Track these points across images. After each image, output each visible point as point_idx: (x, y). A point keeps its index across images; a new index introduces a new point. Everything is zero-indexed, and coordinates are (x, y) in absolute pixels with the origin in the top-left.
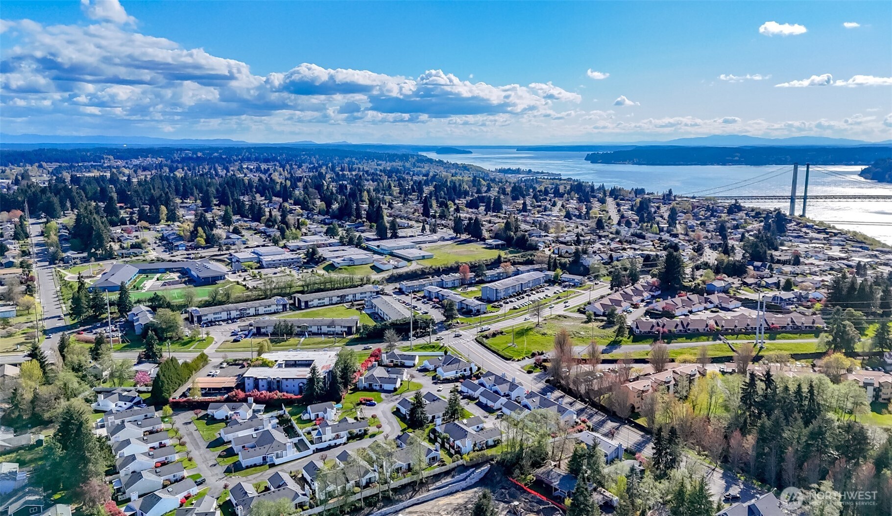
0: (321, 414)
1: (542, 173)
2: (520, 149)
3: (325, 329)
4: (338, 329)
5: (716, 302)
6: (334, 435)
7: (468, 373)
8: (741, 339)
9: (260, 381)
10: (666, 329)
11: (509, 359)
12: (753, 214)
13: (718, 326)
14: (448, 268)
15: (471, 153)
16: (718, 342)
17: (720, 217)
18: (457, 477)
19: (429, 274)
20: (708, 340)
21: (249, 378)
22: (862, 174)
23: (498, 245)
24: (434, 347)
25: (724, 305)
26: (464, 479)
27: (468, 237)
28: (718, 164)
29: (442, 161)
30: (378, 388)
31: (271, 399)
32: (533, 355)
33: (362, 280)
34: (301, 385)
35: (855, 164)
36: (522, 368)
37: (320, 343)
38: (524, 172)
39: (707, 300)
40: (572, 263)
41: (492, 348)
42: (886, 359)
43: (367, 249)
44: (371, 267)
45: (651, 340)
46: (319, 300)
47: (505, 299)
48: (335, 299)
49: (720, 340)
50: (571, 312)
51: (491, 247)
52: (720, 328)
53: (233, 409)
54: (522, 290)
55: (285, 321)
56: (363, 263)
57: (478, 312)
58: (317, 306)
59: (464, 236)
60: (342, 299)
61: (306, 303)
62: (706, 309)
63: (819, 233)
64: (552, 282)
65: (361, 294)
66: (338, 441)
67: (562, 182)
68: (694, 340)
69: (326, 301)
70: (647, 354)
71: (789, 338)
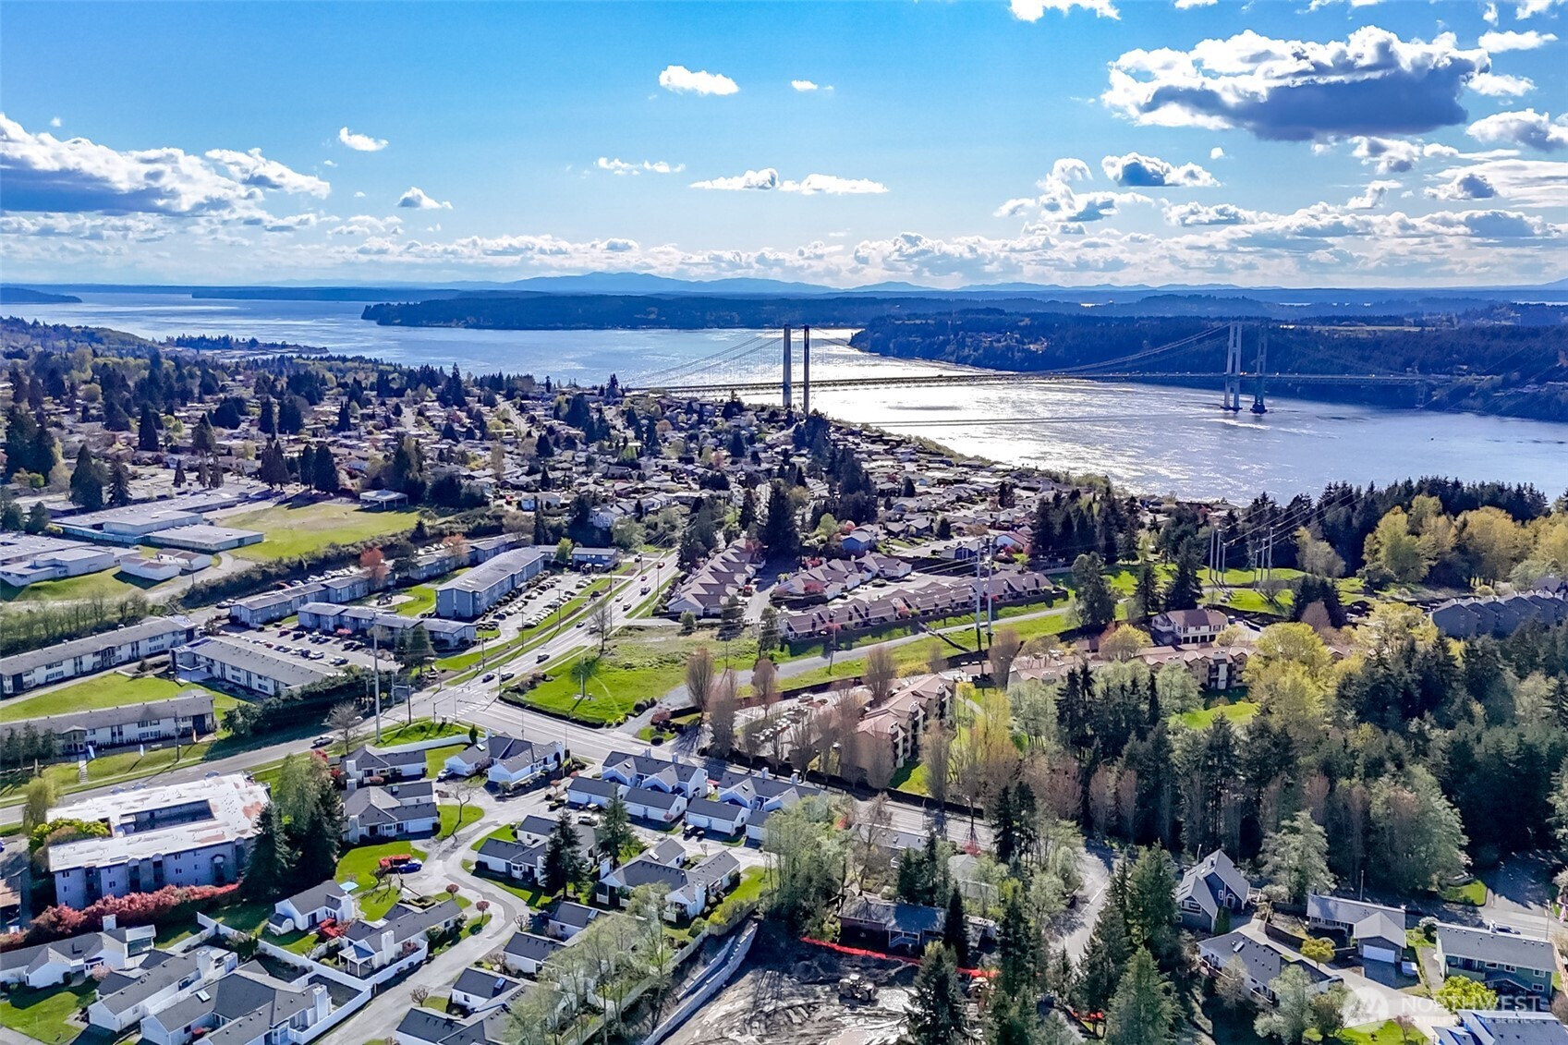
0: (321, 912)
1: (284, 346)
2: (201, 293)
3: (131, 732)
4: (167, 727)
5: (876, 568)
6: (399, 947)
7: (552, 766)
8: (952, 625)
9: (103, 873)
10: (836, 625)
11: (600, 726)
12: (765, 415)
13: (909, 606)
14: (317, 559)
15: (78, 301)
16: (921, 634)
17: (716, 424)
18: (714, 962)
19: (278, 576)
20: (906, 635)
21: (65, 872)
22: (853, 343)
23: (392, 501)
24: (422, 729)
25: (889, 572)
26: (725, 962)
27: (301, 489)
28: (624, 327)
29: (23, 321)
30: (393, 832)
31: (160, 908)
32: (640, 709)
33: (122, 608)
34: (219, 860)
35: (836, 327)
36: (635, 736)
37: (135, 765)
38: (239, 345)
39: (860, 567)
40: (571, 526)
41: (551, 711)
42: (1159, 627)
43: (66, 535)
44: (115, 576)
45: (820, 648)
46: (49, 667)
47: (491, 610)
48: (88, 662)
49: (924, 631)
50: (641, 617)
51: (377, 508)
52: (914, 610)
53: (76, 953)
54: (513, 587)
55: (27, 727)
56: (93, 569)
57: (464, 644)
58: (47, 684)
59: (293, 489)
60: (107, 660)
61: (17, 679)
62: (864, 583)
63: (873, 442)
64: (556, 566)
65: (151, 639)
66: (415, 958)
67: (349, 364)
68: (885, 637)
69: (68, 668)
70: (829, 673)
71: (1015, 614)
